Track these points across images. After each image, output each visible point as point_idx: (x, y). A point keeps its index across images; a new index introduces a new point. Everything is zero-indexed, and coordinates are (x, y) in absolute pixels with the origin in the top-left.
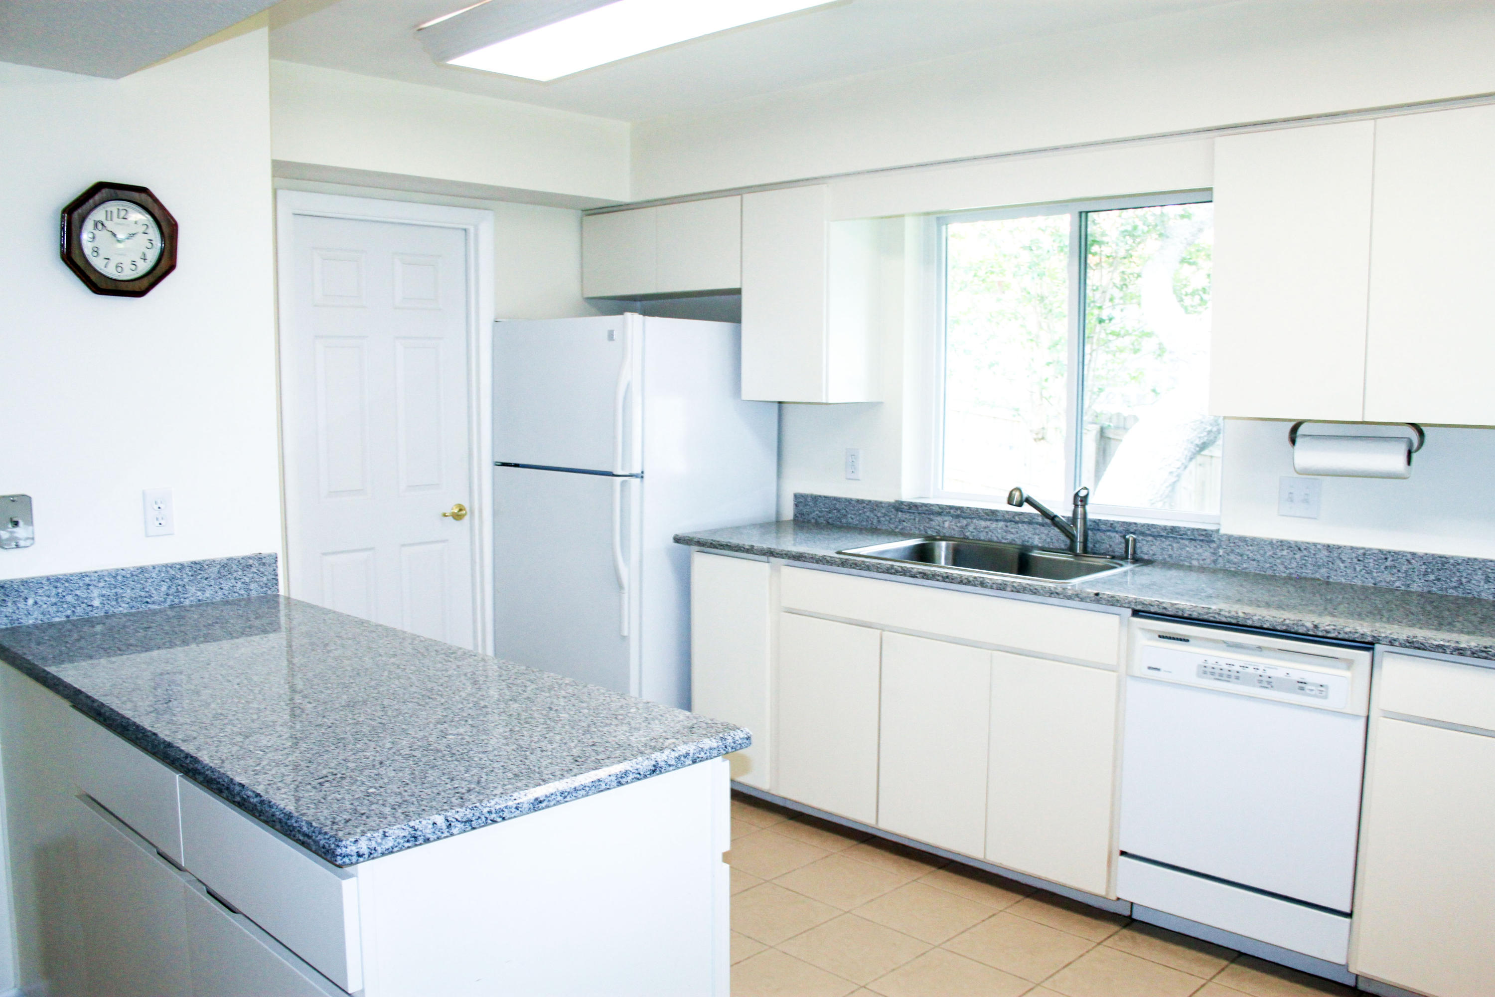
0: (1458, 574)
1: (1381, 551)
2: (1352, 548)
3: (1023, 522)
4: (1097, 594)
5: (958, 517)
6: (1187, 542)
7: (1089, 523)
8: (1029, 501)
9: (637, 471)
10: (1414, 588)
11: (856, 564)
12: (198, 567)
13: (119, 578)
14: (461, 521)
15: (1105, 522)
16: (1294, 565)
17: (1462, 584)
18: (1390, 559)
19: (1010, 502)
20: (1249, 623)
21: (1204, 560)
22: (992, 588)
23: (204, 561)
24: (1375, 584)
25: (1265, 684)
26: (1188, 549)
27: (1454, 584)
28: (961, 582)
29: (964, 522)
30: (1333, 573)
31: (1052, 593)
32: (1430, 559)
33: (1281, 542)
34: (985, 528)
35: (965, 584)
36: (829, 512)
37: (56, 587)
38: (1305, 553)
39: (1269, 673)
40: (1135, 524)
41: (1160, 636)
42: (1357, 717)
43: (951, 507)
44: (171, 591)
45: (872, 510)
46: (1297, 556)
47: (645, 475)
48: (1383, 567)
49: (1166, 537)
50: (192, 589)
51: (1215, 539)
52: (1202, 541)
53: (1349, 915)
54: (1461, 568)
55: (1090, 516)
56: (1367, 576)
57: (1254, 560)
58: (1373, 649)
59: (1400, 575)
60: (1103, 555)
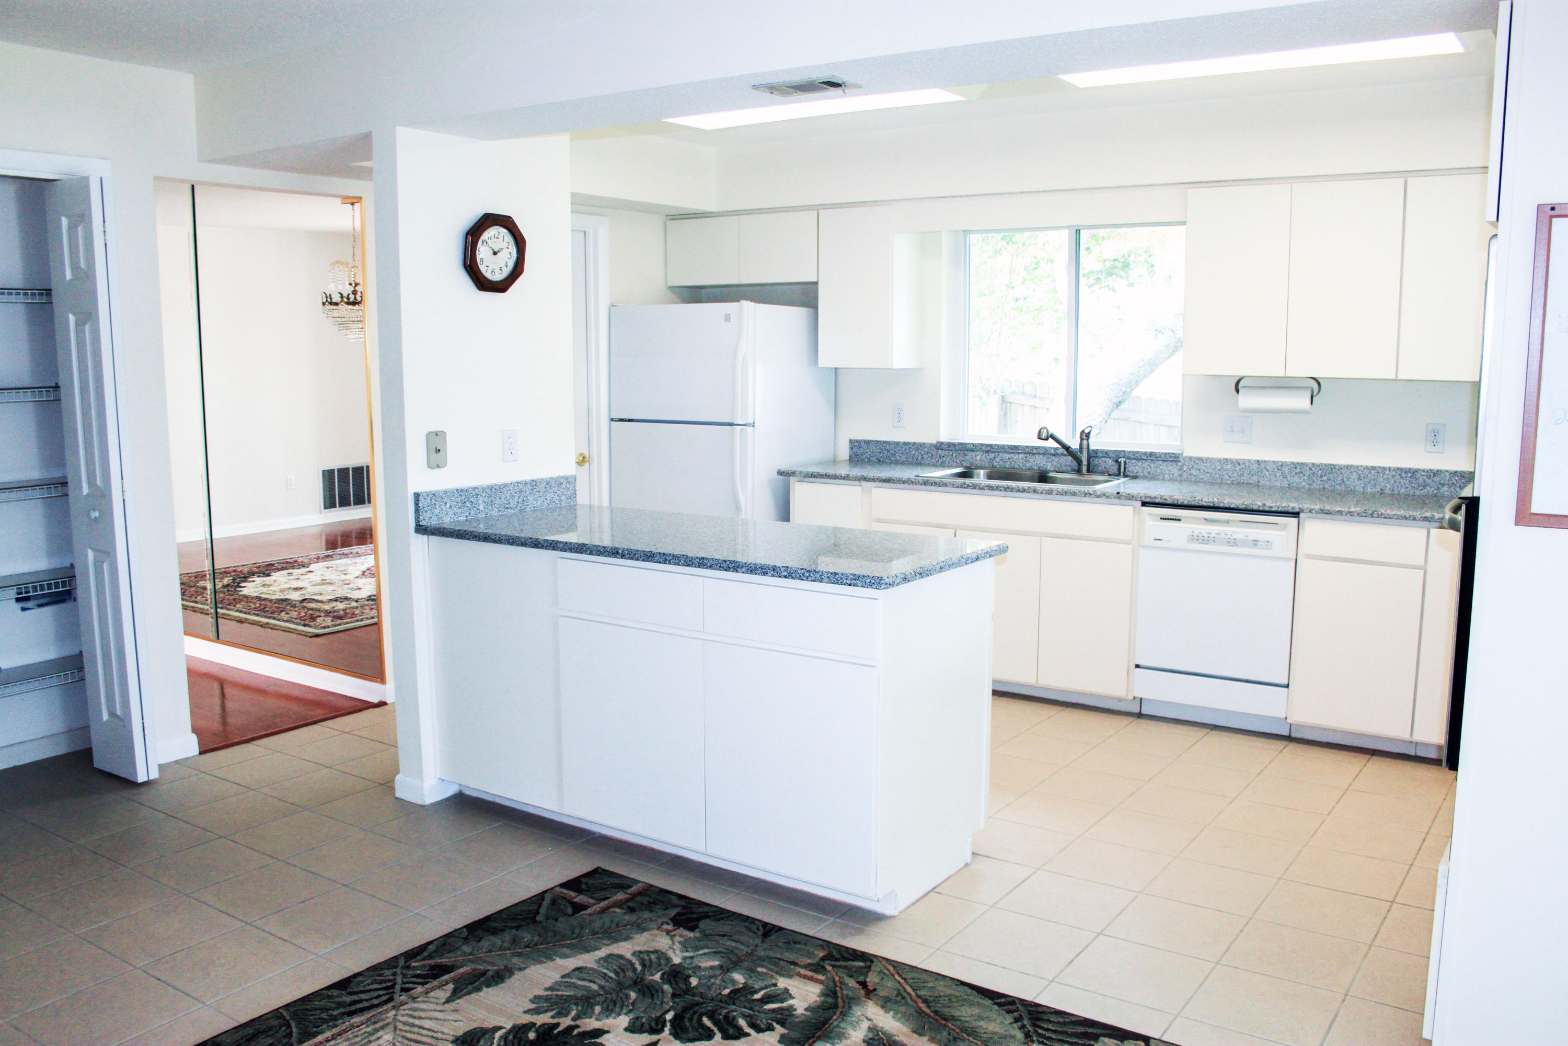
0: (1341, 476)
1: (1292, 463)
2: (1274, 462)
3: (1039, 454)
4: (1118, 493)
5: (987, 452)
6: (1161, 463)
7: (1091, 452)
8: (1052, 437)
9: (751, 421)
10: (1314, 486)
11: (935, 483)
12: (534, 483)
13: (493, 490)
14: (583, 467)
15: (1102, 451)
16: (1235, 475)
17: (1344, 482)
18: (1298, 468)
19: (1039, 438)
20: (1221, 505)
21: (1173, 474)
22: (1042, 493)
23: (538, 480)
24: (1289, 485)
25: (1232, 544)
26: (1161, 467)
27: (1339, 482)
28: (1018, 491)
29: (993, 455)
30: (1261, 479)
31: (1086, 494)
32: (1324, 467)
33: (1227, 459)
34: (1009, 459)
35: (1022, 492)
36: (880, 453)
37: (461, 496)
38: (1243, 466)
39: (1234, 536)
40: (1124, 451)
41: (1161, 518)
42: (1289, 559)
43: (982, 445)
44: (520, 500)
45: (917, 449)
46: (1237, 469)
47: (756, 425)
48: (1294, 474)
49: (1146, 460)
50: (531, 499)
51: (1181, 460)
52: (1172, 461)
53: (1287, 686)
54: (1343, 471)
55: (1092, 448)
56: (1283, 479)
57: (1208, 473)
58: (1299, 517)
59: (1305, 478)
60: (1102, 473)
